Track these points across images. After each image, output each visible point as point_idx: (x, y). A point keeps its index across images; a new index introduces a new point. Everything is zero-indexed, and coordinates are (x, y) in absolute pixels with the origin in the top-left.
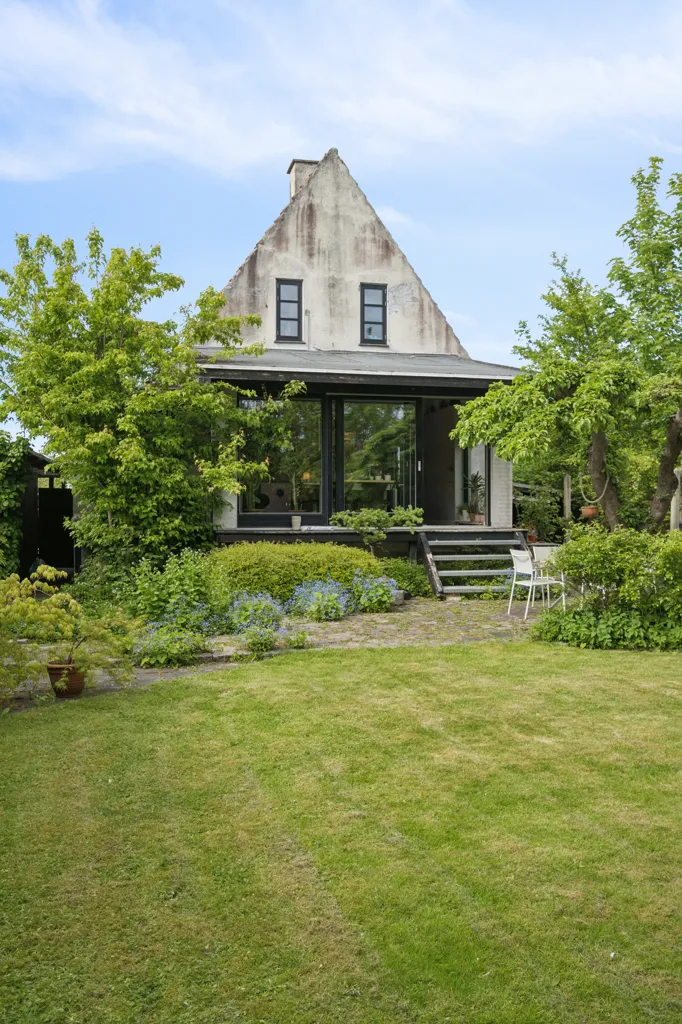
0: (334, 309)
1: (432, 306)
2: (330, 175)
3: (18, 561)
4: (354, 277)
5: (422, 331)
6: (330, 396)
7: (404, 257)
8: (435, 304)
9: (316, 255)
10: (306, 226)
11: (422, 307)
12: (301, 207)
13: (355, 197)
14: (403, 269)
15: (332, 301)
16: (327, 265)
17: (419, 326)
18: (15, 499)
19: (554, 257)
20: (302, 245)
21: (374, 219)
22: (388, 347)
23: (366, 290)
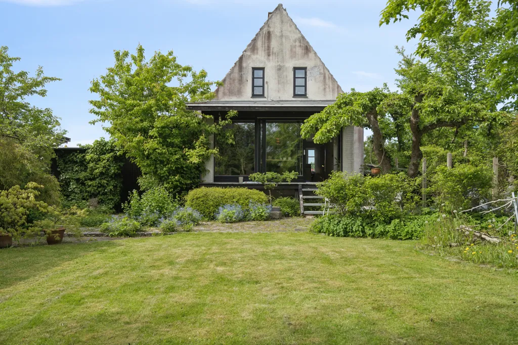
0: (280, 81)
1: (330, 76)
2: (278, 16)
3: (119, 197)
4: (291, 64)
5: (325, 89)
6: (259, 119)
7: (315, 53)
8: (332, 75)
9: (271, 55)
10: (266, 41)
11: (325, 77)
12: (264, 33)
13: (291, 26)
14: (315, 59)
15: (279, 77)
16: (277, 60)
17: (323, 86)
18: (117, 169)
19: (397, 48)
20: (265, 51)
21: (300, 36)
22: (307, 97)
23: (296, 71)
